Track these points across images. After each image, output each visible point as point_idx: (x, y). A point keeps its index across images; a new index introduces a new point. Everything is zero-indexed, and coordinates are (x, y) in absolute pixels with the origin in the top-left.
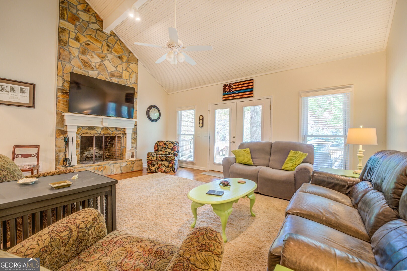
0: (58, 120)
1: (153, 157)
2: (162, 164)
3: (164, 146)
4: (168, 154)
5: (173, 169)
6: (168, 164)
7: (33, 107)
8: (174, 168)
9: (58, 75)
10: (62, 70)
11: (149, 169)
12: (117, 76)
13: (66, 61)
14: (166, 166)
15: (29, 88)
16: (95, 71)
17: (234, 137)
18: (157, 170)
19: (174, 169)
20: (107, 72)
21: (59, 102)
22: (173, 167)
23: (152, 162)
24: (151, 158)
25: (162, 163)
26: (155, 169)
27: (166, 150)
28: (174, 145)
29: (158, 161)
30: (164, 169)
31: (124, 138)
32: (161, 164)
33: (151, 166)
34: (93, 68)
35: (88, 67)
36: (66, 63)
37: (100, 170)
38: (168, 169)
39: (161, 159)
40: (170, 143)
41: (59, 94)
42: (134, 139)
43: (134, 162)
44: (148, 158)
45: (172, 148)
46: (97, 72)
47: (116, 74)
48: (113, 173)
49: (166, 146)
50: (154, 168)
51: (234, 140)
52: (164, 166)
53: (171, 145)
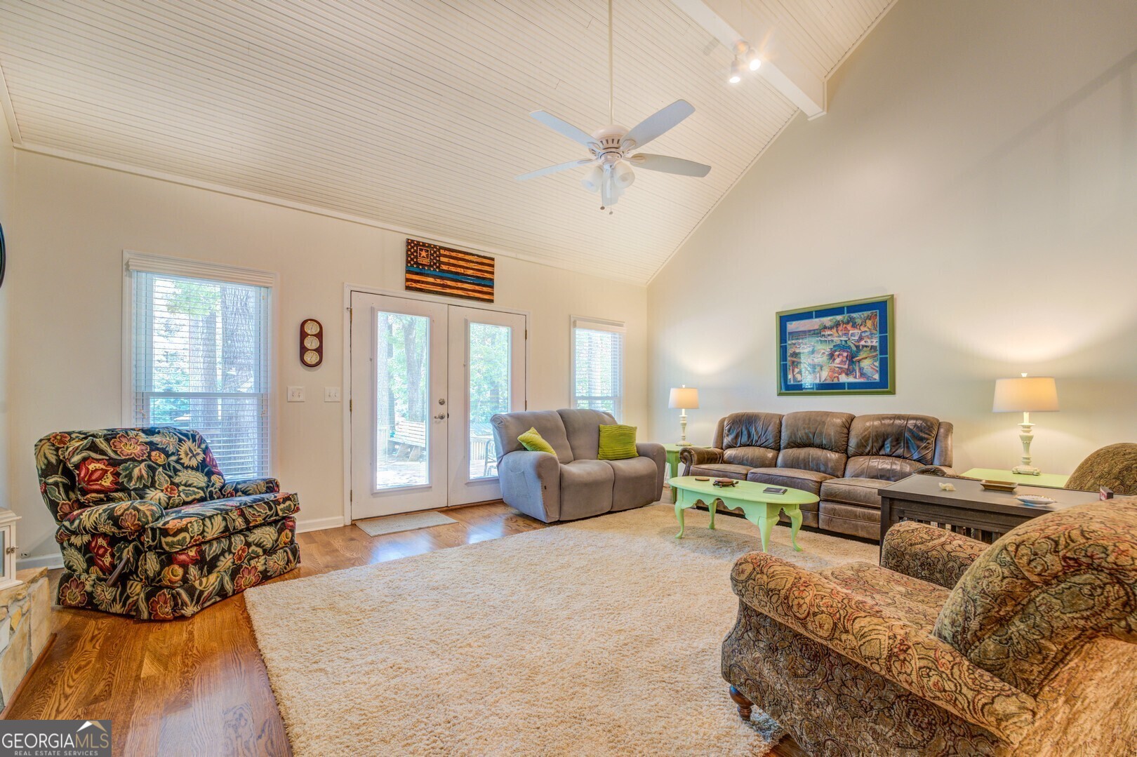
2: (249, 545)
3: (158, 458)
4: (202, 495)
5: (293, 553)
6: (275, 536)
8: (296, 547)
11: (189, 592)
14: (269, 546)
17: (442, 403)
18: (229, 587)
19: (297, 553)
22: (293, 542)
23: (201, 553)
25: (251, 538)
26: (222, 580)
27: (177, 480)
29: (232, 534)
30: (261, 568)
32: (246, 543)
38: (278, 560)
40: (180, 440)
50: (212, 578)
51: (442, 410)
52: (259, 550)
53: (190, 450)
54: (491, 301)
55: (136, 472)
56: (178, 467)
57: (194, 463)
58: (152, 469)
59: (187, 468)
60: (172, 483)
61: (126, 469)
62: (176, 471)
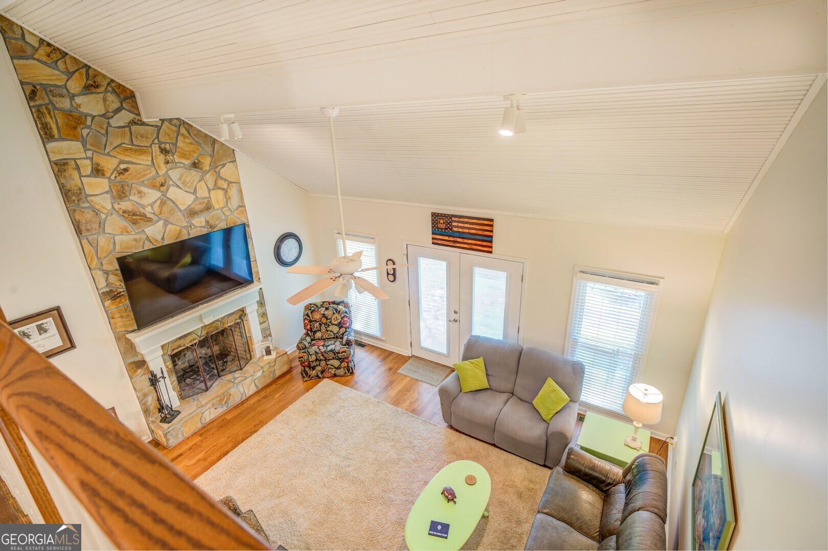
0: (122, 349)
1: (310, 356)
2: (328, 365)
3: (324, 320)
4: (333, 336)
5: (348, 371)
6: (340, 364)
7: (73, 346)
8: (350, 369)
9: (92, 268)
10: (94, 254)
11: (307, 374)
12: (201, 211)
13: (94, 232)
14: (337, 366)
15: (51, 319)
16: (157, 222)
17: (456, 312)
18: (320, 376)
19: (351, 371)
20: (179, 213)
21: (113, 318)
22: (348, 367)
23: (309, 364)
24: (306, 358)
25: (328, 363)
26: (317, 374)
27: (328, 329)
28: (342, 316)
29: (321, 360)
30: (333, 372)
31: (245, 322)
32: (326, 364)
33: (309, 370)
34: (150, 220)
35: (142, 222)
36: (95, 236)
37: (224, 402)
38: (341, 372)
39: (325, 357)
40: (334, 313)
41: (107, 303)
42: (262, 316)
43: (274, 364)
44: (301, 359)
45: (340, 323)
46: (161, 223)
47: (198, 207)
48: (244, 396)
49: (327, 319)
50: (314, 372)
51: (456, 317)
52: (332, 367)
53: (336, 317)
54: (491, 252)
55: (315, 325)
56: (330, 324)
57: (336, 323)
58: (320, 325)
59: (333, 324)
60: (326, 330)
61: (313, 324)
62: (329, 325)
